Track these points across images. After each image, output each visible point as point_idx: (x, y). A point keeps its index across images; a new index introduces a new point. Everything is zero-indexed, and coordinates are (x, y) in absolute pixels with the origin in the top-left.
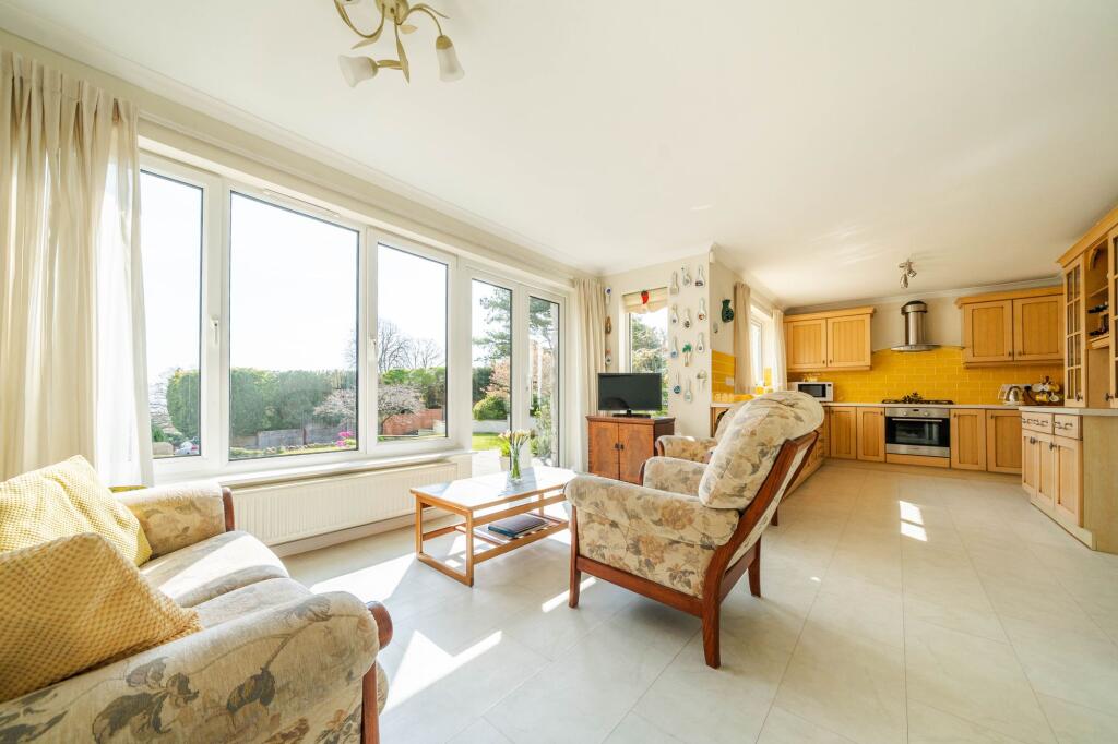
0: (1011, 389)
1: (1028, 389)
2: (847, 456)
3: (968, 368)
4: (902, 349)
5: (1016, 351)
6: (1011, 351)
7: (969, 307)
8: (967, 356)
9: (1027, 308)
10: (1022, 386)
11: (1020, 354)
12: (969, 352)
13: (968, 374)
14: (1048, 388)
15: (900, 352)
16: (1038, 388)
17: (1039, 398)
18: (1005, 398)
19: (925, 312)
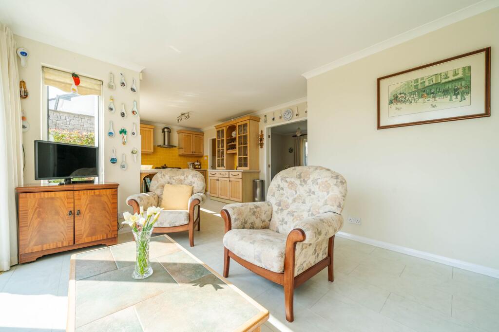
3: (180, 156)
8: (182, 152)
11: (194, 152)
14: (198, 163)
15: (163, 147)
16: (196, 163)
17: (197, 167)
18: (189, 167)
19: (170, 132)
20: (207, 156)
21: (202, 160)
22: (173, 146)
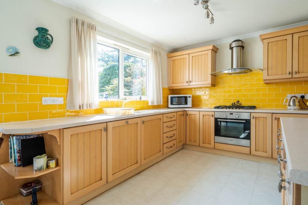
0: (291, 98)
1: (303, 97)
2: (194, 144)
3: (267, 84)
5: (294, 72)
6: (291, 71)
7: (266, 41)
8: (265, 75)
9: (301, 39)
10: (299, 96)
11: (296, 73)
12: (265, 72)
13: (267, 87)
18: (287, 104)
19: (243, 47)
22: (245, 70)
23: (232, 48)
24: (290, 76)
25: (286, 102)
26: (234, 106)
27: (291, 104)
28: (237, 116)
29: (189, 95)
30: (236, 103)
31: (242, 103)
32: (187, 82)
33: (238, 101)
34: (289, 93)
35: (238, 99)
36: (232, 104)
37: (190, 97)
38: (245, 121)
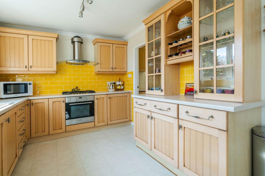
0: (111, 84)
1: (115, 83)
4: (71, 62)
5: (114, 68)
6: (112, 67)
7: (99, 44)
8: (98, 68)
10: (113, 82)
14: (121, 83)
15: (71, 64)
16: (118, 83)
17: (118, 87)
18: (109, 88)
19: (82, 43)
20: (132, 73)
21: (125, 79)
22: (86, 62)
23: (73, 42)
24: (112, 70)
25: (108, 87)
26: (74, 92)
27: (111, 87)
28: (85, 99)
29: (30, 82)
30: (76, 89)
31: (80, 89)
32: (26, 67)
33: (77, 87)
34: (108, 81)
35: (77, 85)
36: (72, 90)
37: (30, 84)
38: (91, 102)
